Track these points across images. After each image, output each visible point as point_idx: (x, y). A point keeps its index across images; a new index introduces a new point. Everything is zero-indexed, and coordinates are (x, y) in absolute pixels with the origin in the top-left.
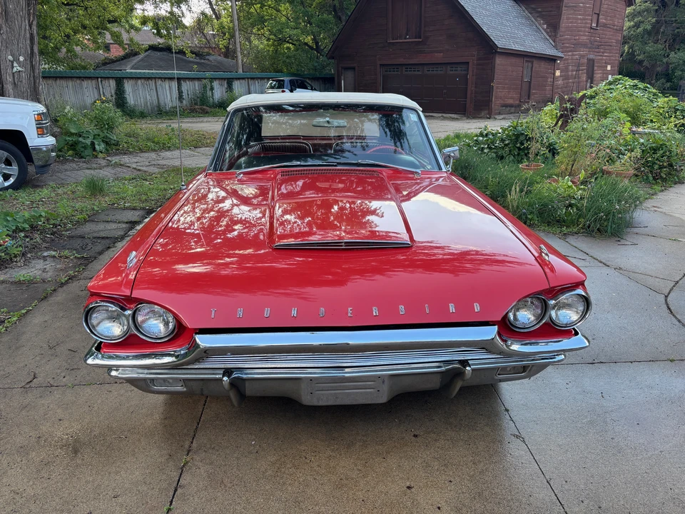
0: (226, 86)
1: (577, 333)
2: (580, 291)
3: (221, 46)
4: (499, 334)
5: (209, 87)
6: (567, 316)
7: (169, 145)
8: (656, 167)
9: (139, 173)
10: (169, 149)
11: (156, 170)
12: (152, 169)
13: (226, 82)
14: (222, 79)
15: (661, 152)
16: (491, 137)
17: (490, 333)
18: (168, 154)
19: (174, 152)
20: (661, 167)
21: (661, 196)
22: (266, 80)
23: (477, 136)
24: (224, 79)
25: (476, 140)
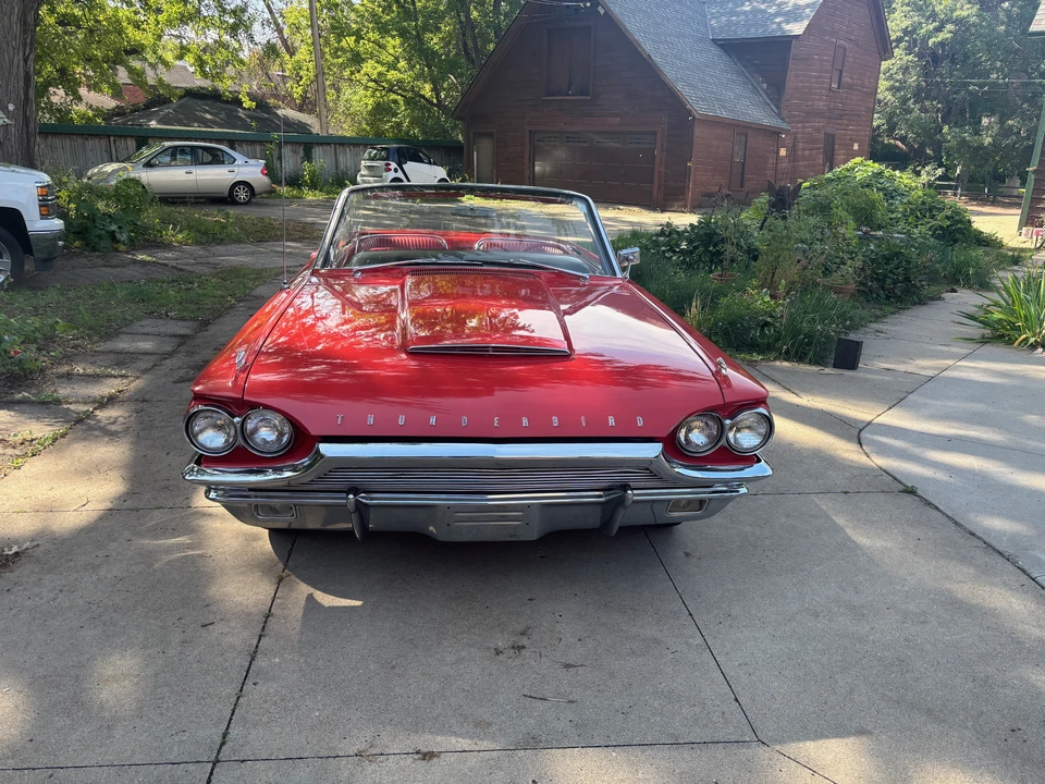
0: (302, 153)
1: (759, 461)
2: (762, 410)
3: (295, 95)
4: (664, 452)
5: (276, 154)
6: (747, 439)
7: (221, 237)
8: (889, 281)
9: (180, 273)
10: (221, 242)
11: (206, 270)
12: (198, 269)
13: (302, 148)
14: (296, 143)
15: (896, 262)
16: (675, 236)
17: (652, 450)
18: (221, 249)
19: (229, 247)
20: (895, 282)
21: (891, 319)
22: (361, 148)
23: (658, 235)
24: (300, 144)
25: (655, 241)
